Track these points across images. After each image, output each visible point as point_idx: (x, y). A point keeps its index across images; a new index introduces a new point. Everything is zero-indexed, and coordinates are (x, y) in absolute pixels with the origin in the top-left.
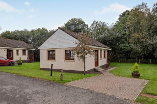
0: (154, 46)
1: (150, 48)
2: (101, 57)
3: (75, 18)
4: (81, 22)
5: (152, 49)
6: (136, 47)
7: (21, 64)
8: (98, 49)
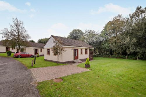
0: (126, 45)
1: (124, 47)
2: (82, 54)
3: (76, 29)
4: (79, 31)
5: (125, 48)
6: (113, 47)
7: (39, 57)
8: (78, 48)
